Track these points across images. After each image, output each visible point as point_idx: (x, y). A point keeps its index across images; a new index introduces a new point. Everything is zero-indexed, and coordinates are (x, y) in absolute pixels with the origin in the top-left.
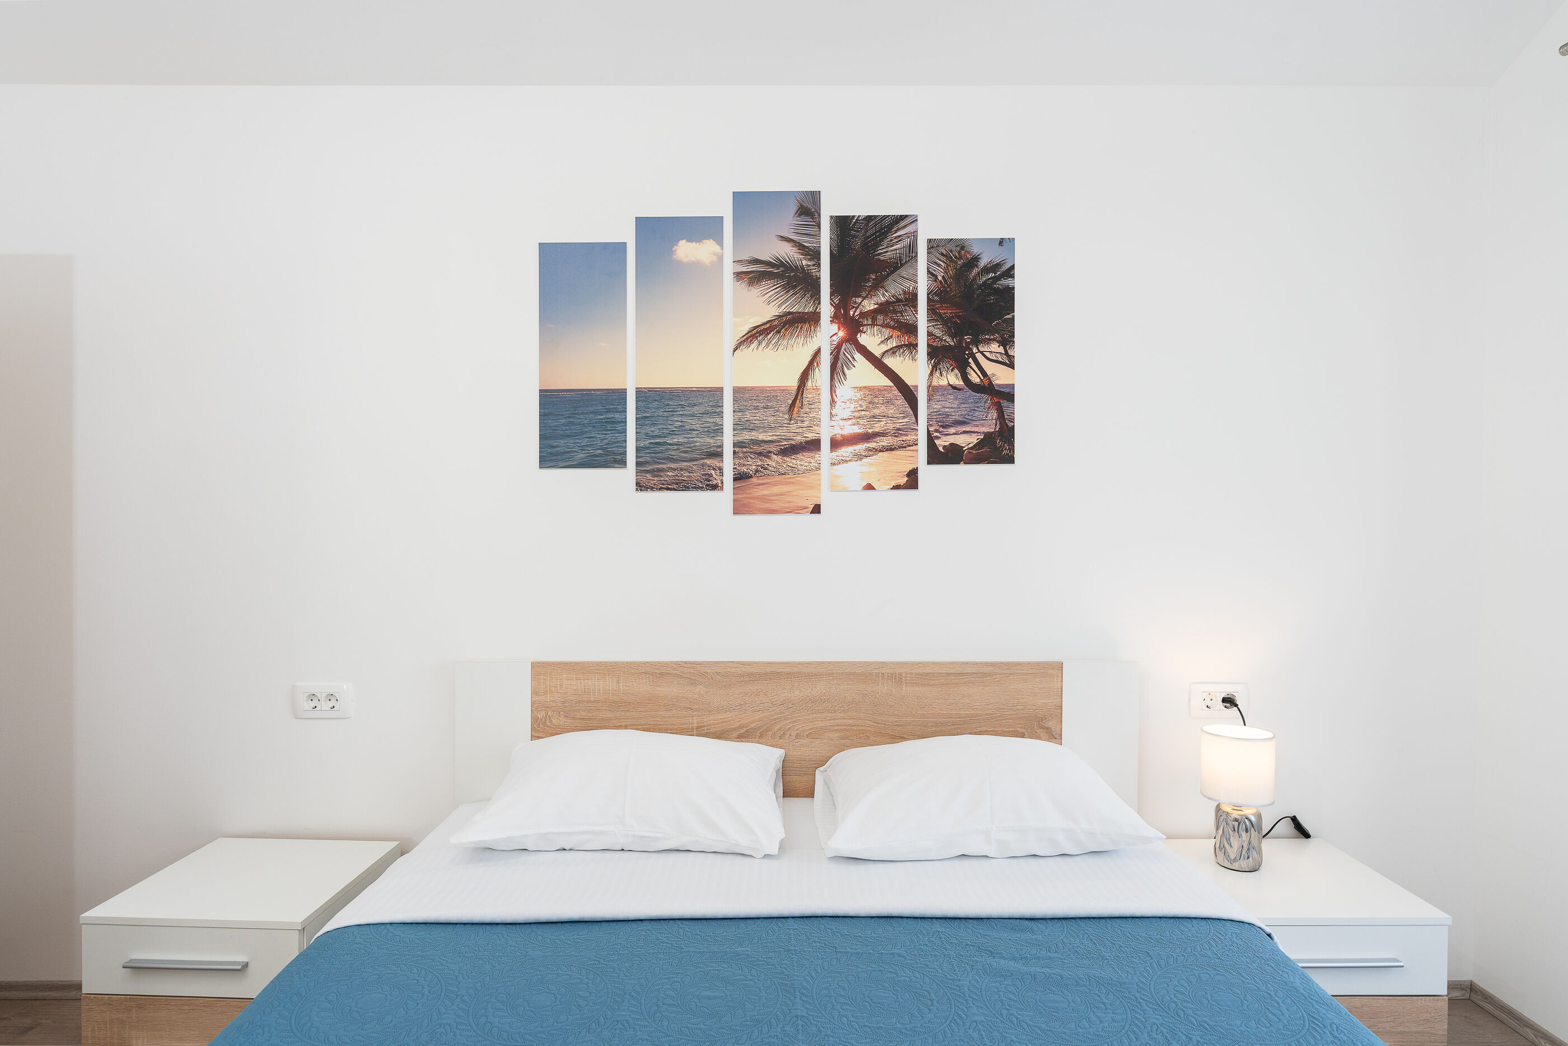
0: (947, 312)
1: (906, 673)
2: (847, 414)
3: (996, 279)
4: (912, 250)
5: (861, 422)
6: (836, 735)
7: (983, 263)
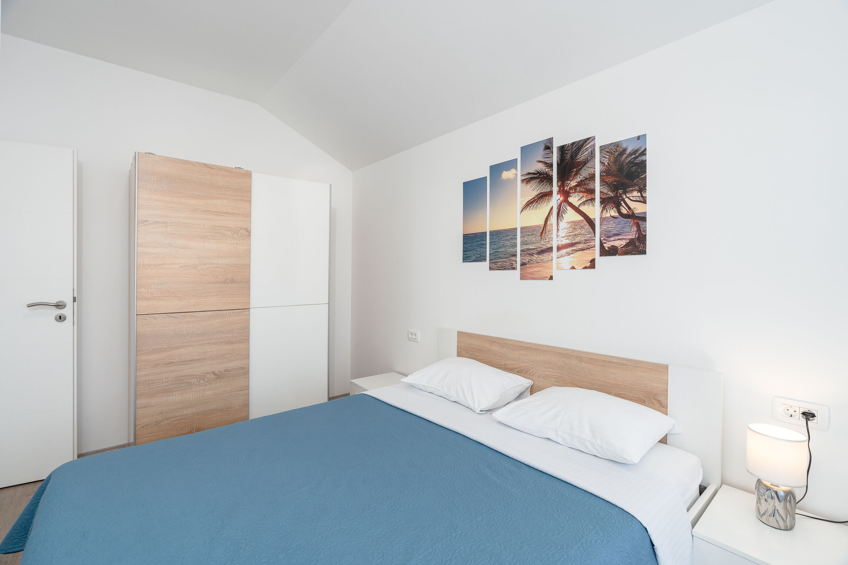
0: (610, 180)
1: (584, 357)
2: (564, 235)
3: (635, 158)
4: (593, 153)
5: (570, 238)
6: (554, 379)
7: (628, 152)
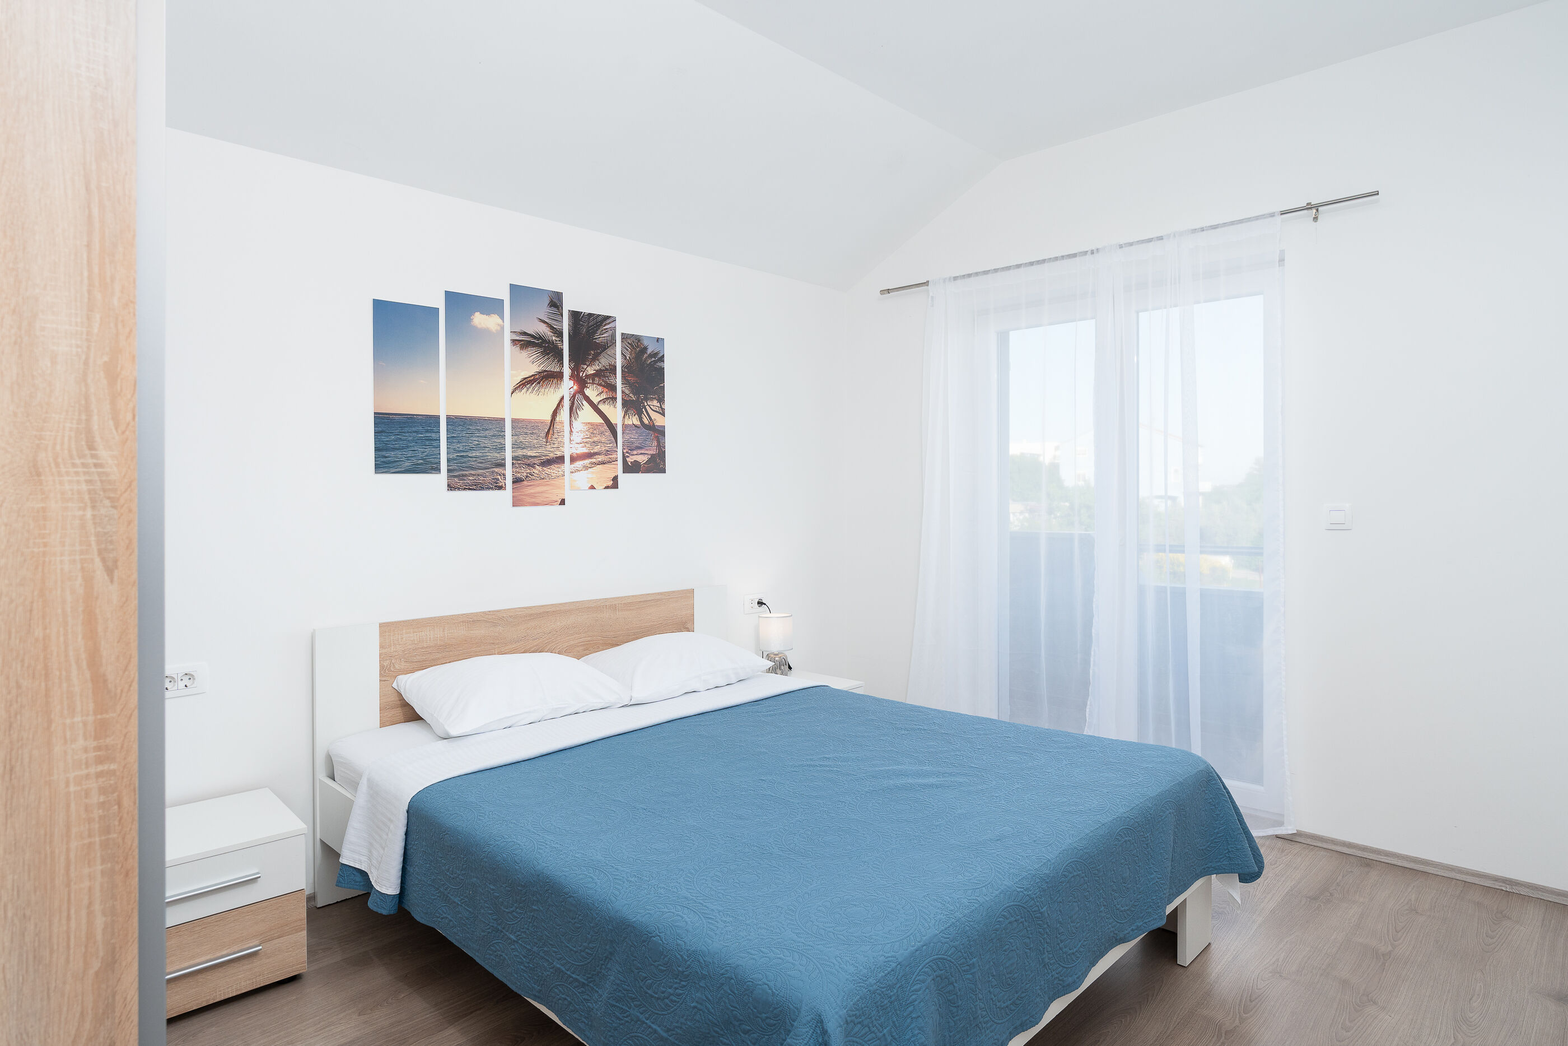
0: (632, 379)
1: (618, 604)
2: (579, 440)
3: (655, 362)
4: (613, 337)
5: (587, 445)
6: (581, 648)
7: (649, 351)
